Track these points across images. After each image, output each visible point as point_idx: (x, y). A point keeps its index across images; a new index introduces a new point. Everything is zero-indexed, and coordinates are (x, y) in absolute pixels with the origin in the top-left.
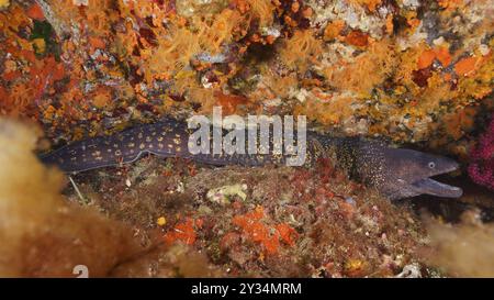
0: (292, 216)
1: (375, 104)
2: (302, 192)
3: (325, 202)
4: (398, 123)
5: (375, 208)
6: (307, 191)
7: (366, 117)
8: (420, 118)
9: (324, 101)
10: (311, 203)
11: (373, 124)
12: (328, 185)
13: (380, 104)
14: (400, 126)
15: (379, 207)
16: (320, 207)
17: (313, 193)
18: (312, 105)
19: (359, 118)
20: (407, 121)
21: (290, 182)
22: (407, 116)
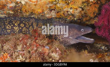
0: (20, 56)
1: (57, 3)
2: (26, 45)
3: (35, 49)
4: (67, 12)
5: (58, 49)
6: (28, 44)
7: (54, 10)
8: (76, 9)
9: (34, 3)
10: (29, 49)
11: (58, 12)
12: (37, 41)
13: (59, 4)
14: (69, 13)
15: (59, 49)
16: (33, 51)
17: (31, 45)
18: (29, 6)
19: (51, 10)
20: (71, 10)
21: (20, 41)
22: (71, 8)
